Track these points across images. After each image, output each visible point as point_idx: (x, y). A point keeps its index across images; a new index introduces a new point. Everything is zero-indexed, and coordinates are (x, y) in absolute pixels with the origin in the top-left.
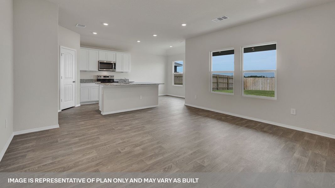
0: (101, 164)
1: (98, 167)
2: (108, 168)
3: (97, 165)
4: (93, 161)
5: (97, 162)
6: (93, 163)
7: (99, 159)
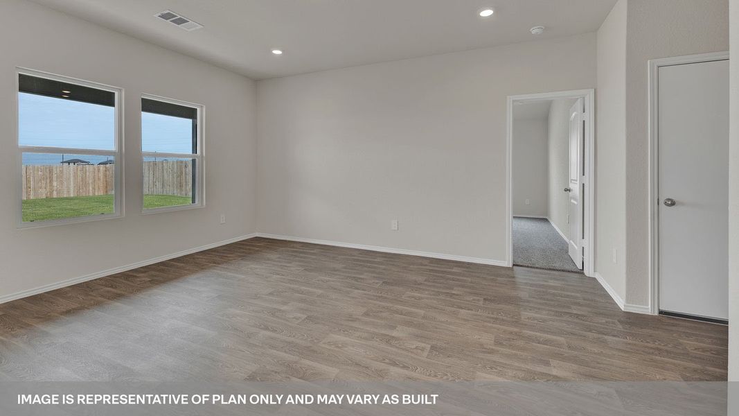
0: (484, 350)
1: (494, 347)
2: (479, 337)
3: (491, 352)
4: (495, 362)
5: (489, 356)
6: (495, 358)
7: (482, 359)
